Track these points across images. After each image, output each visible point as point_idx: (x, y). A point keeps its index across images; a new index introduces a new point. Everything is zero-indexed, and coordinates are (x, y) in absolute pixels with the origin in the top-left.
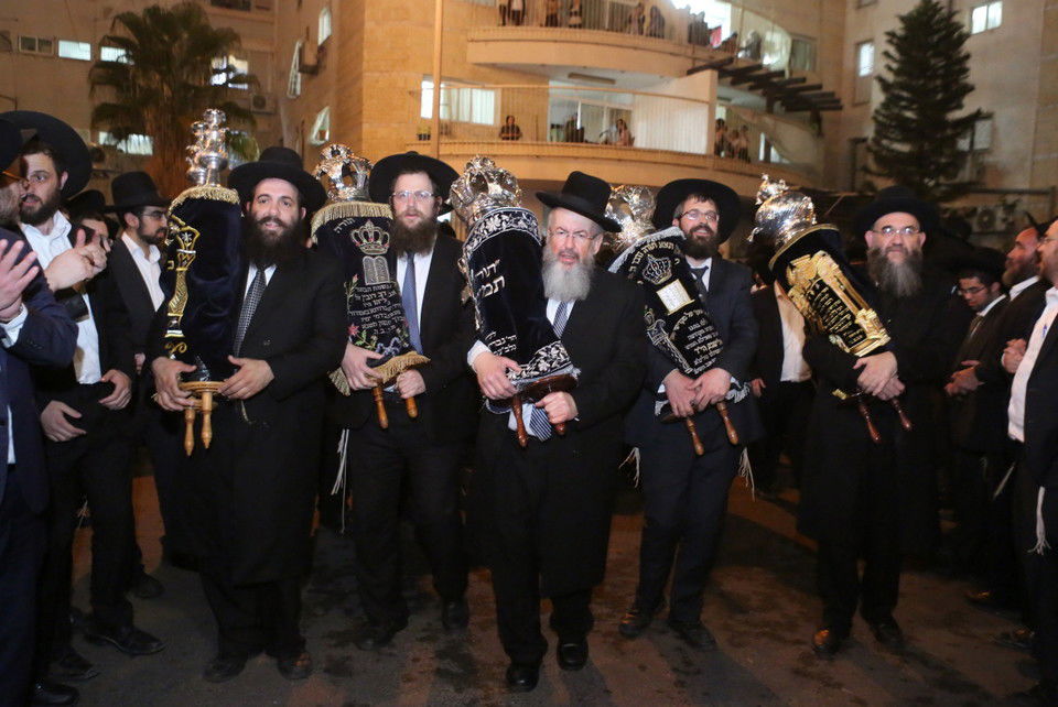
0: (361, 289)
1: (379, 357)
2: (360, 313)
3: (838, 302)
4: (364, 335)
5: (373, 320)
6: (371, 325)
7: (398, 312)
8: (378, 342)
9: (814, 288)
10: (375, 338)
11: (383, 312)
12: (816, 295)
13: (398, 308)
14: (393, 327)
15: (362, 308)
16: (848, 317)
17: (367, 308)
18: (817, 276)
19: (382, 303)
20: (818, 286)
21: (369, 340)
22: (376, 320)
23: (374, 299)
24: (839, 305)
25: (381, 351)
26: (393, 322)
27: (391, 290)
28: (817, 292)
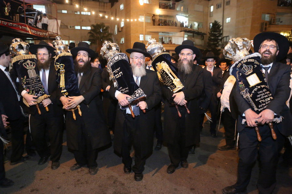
0: (28, 79)
1: (36, 97)
3: (168, 77)
4: (31, 91)
6: (33, 89)
7: (40, 84)
8: (35, 93)
9: (162, 72)
10: (34, 92)
11: (36, 85)
12: (162, 74)
13: (40, 83)
14: (39, 88)
16: (171, 81)
17: (31, 84)
18: (162, 69)
19: (35, 83)
20: (163, 72)
21: (33, 93)
22: (34, 87)
23: (33, 81)
24: (168, 78)
25: (37, 95)
26: (39, 87)
27: (38, 78)
28: (163, 73)
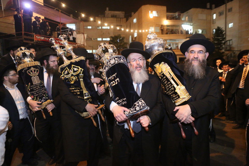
0: (32, 86)
2: (33, 92)
4: (35, 98)
5: (37, 94)
6: (36, 95)
8: (39, 99)
11: (39, 91)
13: (44, 89)
15: (34, 91)
17: (35, 90)
18: (162, 72)
19: (39, 89)
20: (162, 76)
21: (37, 99)
22: (38, 94)
23: (36, 88)
26: (43, 93)
27: (41, 84)
